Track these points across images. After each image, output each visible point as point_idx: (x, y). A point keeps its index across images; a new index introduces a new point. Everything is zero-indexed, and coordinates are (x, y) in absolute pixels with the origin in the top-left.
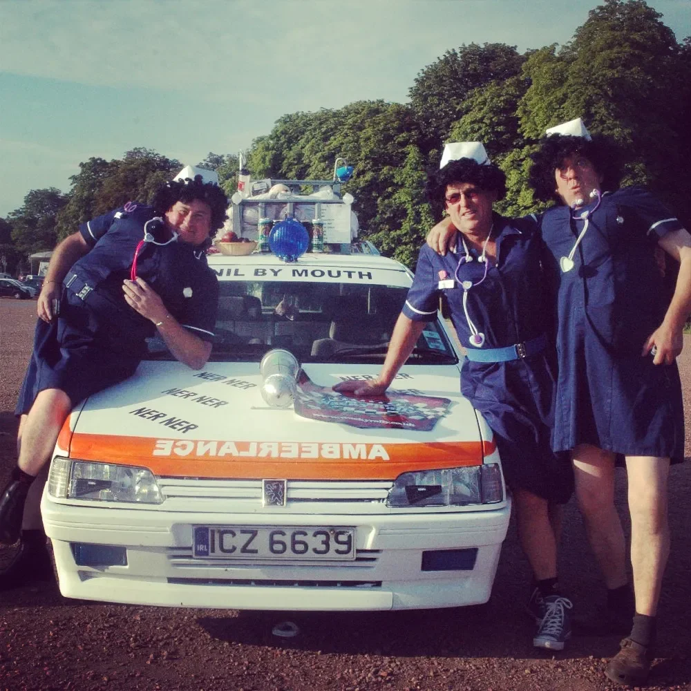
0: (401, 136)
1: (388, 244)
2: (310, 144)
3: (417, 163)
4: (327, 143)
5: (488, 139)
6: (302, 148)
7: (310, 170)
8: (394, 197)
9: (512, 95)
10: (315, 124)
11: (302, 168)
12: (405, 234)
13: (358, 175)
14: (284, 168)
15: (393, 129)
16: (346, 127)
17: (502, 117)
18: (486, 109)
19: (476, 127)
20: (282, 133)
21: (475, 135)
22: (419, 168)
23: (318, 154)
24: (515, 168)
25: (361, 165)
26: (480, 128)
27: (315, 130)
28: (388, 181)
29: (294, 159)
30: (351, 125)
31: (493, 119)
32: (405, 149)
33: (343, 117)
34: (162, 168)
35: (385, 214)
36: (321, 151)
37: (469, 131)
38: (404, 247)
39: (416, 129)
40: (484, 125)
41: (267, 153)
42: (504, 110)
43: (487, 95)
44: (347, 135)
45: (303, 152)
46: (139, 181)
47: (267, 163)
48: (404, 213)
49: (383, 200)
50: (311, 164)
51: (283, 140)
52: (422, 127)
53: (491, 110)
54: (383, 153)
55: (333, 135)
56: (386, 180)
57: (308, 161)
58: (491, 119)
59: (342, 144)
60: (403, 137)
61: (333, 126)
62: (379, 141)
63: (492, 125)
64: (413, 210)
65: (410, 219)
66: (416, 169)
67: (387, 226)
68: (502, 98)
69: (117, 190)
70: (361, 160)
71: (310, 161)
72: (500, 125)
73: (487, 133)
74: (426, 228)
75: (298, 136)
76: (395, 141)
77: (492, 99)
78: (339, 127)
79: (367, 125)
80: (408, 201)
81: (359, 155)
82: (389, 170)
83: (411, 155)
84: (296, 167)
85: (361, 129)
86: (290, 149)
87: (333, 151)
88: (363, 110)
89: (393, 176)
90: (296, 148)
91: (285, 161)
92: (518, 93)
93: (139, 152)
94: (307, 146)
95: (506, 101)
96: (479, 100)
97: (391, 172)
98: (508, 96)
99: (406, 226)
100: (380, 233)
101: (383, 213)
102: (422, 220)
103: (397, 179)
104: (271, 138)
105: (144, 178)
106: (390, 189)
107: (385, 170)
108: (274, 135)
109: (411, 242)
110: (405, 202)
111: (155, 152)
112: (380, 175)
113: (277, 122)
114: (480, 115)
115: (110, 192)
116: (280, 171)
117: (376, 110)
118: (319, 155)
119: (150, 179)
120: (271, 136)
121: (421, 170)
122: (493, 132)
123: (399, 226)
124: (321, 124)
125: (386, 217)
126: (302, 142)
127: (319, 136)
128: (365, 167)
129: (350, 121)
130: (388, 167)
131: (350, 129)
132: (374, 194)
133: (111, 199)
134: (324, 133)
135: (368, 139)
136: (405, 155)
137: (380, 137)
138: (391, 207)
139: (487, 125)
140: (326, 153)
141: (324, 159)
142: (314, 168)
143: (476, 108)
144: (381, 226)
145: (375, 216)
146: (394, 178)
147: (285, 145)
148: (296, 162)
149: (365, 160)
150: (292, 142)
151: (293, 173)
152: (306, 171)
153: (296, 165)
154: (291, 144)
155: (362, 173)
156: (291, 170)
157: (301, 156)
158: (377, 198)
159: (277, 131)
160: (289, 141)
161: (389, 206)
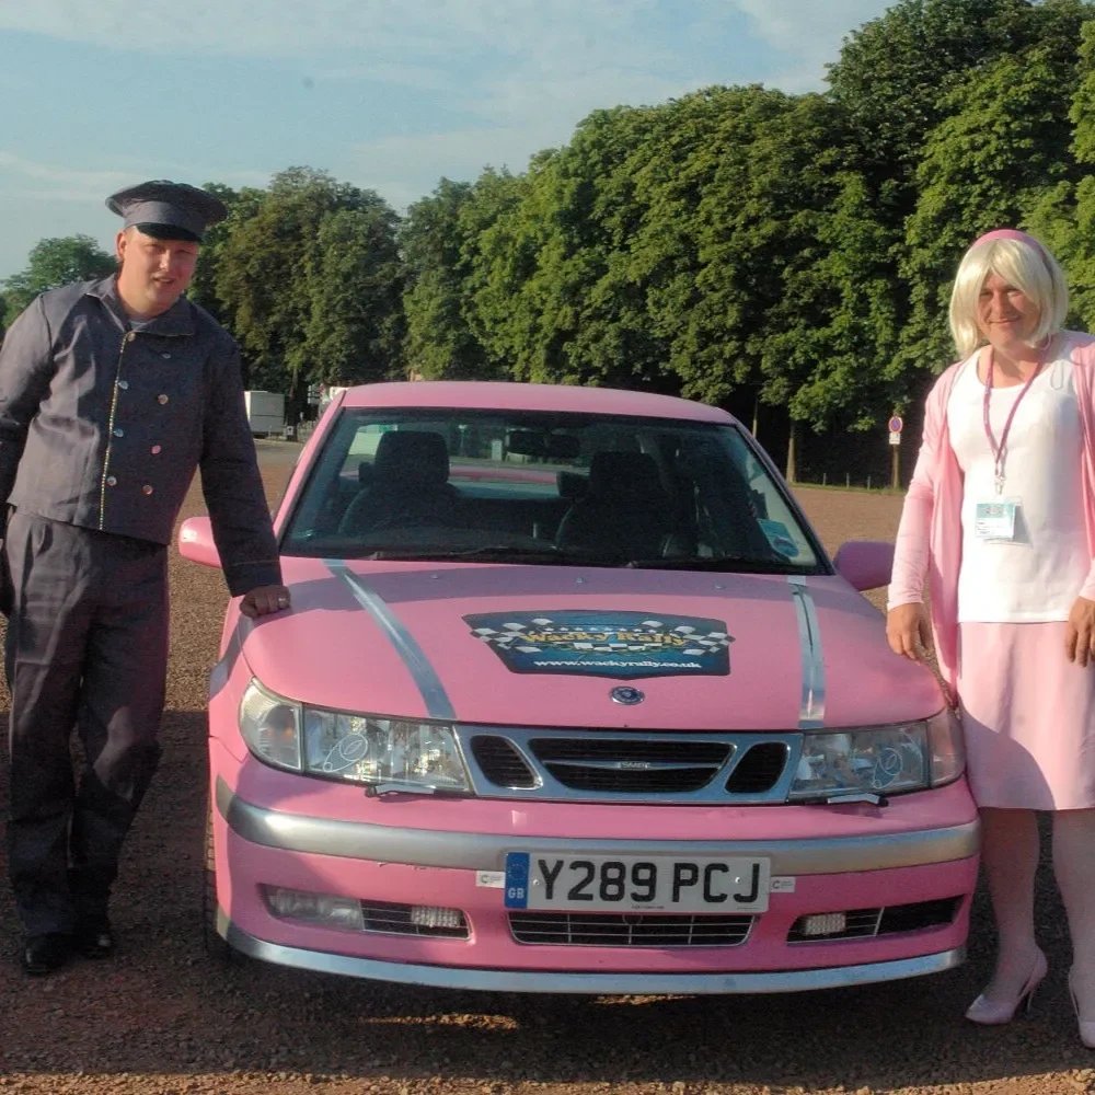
0: (826, 153)
1: (805, 353)
2: (650, 167)
3: (862, 205)
4: (683, 165)
5: (1003, 163)
6: (634, 172)
7: (650, 213)
8: (815, 267)
9: (1042, 80)
11: (632, 211)
12: (840, 335)
13: (746, 227)
14: (598, 212)
15: (809, 141)
16: (720, 135)
17: (1028, 121)
18: (995, 106)
19: (979, 139)
20: (594, 145)
21: (977, 154)
22: (866, 215)
23: (665, 185)
24: (1059, 218)
25: (752, 208)
26: (987, 142)
27: (657, 140)
28: (806, 238)
29: (618, 194)
30: (727, 131)
31: (1012, 126)
32: (836, 179)
33: (710, 118)
34: (352, 206)
35: (799, 297)
36: (670, 180)
37: (965, 147)
38: (839, 358)
39: (852, 141)
40: (995, 137)
41: (565, 182)
42: (1030, 109)
43: (998, 79)
44: (719, 151)
45: (635, 181)
46: (305, 229)
47: (567, 200)
48: (835, 297)
49: (795, 272)
50: (652, 203)
51: (595, 156)
52: (865, 139)
53: (1007, 109)
54: (794, 185)
55: (692, 150)
56: (800, 234)
57: (644, 198)
58: (1007, 125)
59: (713, 168)
60: (830, 156)
61: (693, 134)
62: (785, 163)
63: (1009, 135)
64: (854, 291)
65: (847, 308)
66: (858, 215)
67: (803, 321)
68: (1026, 87)
69: (262, 245)
70: (750, 197)
71: (650, 199)
72: (1024, 138)
73: (1000, 151)
74: (877, 325)
75: (623, 152)
76: (814, 163)
77: (1007, 88)
78: (705, 137)
79: (758, 132)
80: (847, 274)
81: (748, 189)
82: (807, 217)
83: (849, 190)
84: (623, 208)
85: (748, 140)
86: (609, 176)
87: (694, 181)
88: (749, 105)
89: (814, 229)
90: (619, 175)
91: (602, 198)
92: (1053, 77)
93: (298, 175)
94: (644, 171)
95: (1033, 93)
96: (982, 89)
97: (810, 221)
98: (1036, 83)
99: (841, 320)
100: (791, 333)
101: (796, 295)
102: (870, 311)
103: (822, 235)
104: (572, 154)
105: (315, 222)
106: (806, 253)
107: (800, 217)
108: (577, 149)
109: (851, 350)
110: (839, 279)
111: (329, 175)
112: (789, 226)
113: (580, 125)
114: (985, 118)
115: (248, 248)
116: (591, 216)
117: (774, 107)
118: (668, 186)
119: (329, 225)
120: (572, 149)
121: (870, 218)
122: (1013, 150)
123: (826, 321)
124: (667, 129)
125: (801, 302)
126: (632, 161)
127: (667, 152)
128: (760, 210)
129: (727, 124)
130: (805, 212)
131: (726, 139)
132: (776, 261)
133: (252, 261)
134: (674, 147)
135: (765, 159)
136: (836, 190)
137: (788, 157)
138: (810, 285)
139: (999, 138)
140: (682, 182)
141: (677, 194)
142: (656, 210)
143: (976, 105)
144: (790, 319)
145: (779, 301)
146: (816, 231)
147: (598, 168)
148: (621, 199)
149: (759, 197)
150: (612, 163)
151: (617, 219)
152: (640, 215)
153: (621, 204)
154: (610, 167)
155: (753, 221)
156: (611, 215)
157: (629, 187)
158: (783, 267)
159: (584, 141)
160: (607, 160)
161: (807, 283)
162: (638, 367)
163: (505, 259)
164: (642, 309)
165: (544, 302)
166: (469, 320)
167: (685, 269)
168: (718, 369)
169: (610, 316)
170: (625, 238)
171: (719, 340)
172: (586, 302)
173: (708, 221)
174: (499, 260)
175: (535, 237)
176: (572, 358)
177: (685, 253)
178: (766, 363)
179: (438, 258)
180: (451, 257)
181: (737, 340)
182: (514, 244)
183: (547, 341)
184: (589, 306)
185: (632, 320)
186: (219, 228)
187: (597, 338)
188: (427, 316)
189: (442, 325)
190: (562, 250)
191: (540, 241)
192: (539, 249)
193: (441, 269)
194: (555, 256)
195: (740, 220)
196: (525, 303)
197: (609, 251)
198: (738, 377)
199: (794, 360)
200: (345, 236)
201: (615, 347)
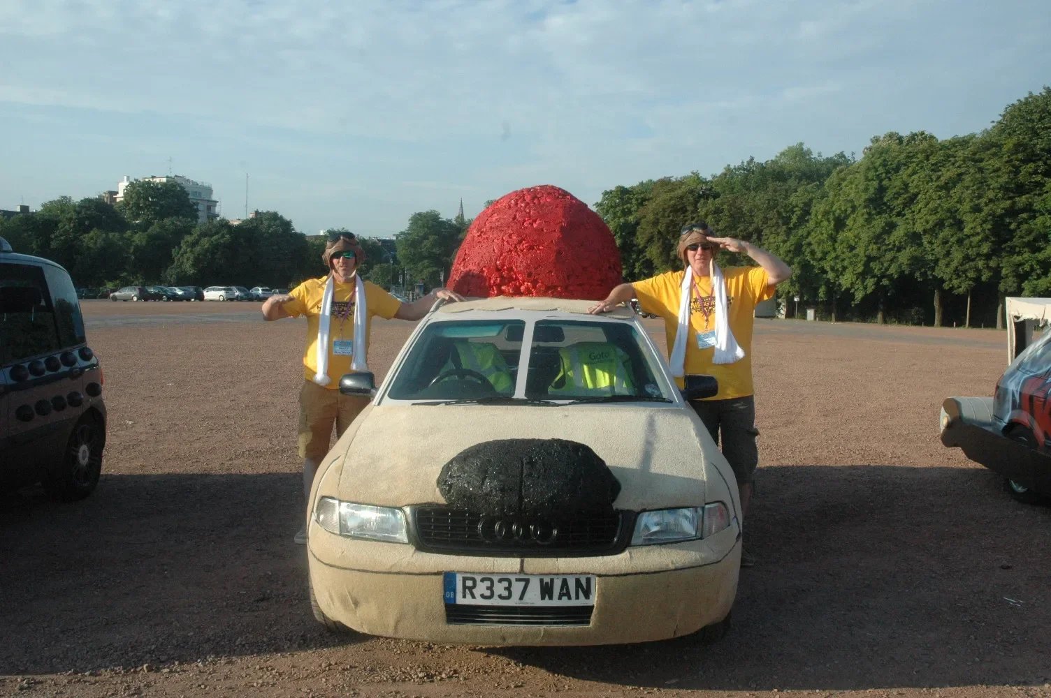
4: (940, 173)
10: (921, 156)
13: (987, 205)
23: (930, 184)
25: (991, 194)
36: (932, 181)
49: (1018, 225)
51: (881, 170)
56: (1020, 209)
61: (942, 158)
62: (1010, 172)
67: (1026, 249)
86: (890, 179)
89: (1031, 204)
94: (915, 177)
106: (1025, 215)
112: (1014, 203)
116: (883, 200)
126: (904, 173)
128: (996, 195)
141: (940, 188)
145: (1011, 240)
146: (1033, 205)
147: (884, 175)
148: (902, 191)
149: (993, 189)
150: (890, 173)
151: (899, 201)
152: (915, 198)
153: (903, 194)
154: (889, 175)
155: (991, 201)
156: (897, 199)
157: (906, 185)
158: (1010, 223)
159: (873, 163)
160: (888, 172)
161: (1030, 232)
162: (917, 274)
163: (829, 221)
164: (920, 245)
165: (856, 243)
166: (806, 254)
167: (951, 225)
168: (971, 274)
169: (896, 249)
170: (903, 210)
171: (973, 260)
172: (887, 242)
173: (960, 201)
174: (825, 223)
175: (846, 210)
176: (876, 270)
177: (950, 218)
178: (1004, 272)
179: (780, 222)
180: (787, 221)
181: (984, 260)
182: (834, 214)
183: (862, 262)
184: (889, 245)
185: (915, 251)
186: (626, 208)
187: (892, 261)
188: (782, 251)
189: (790, 255)
190: (866, 216)
191: (849, 212)
192: (849, 215)
193: (784, 227)
194: (861, 221)
195: (984, 200)
196: (845, 245)
197: (891, 217)
198: (983, 278)
199: (1023, 269)
200: (717, 211)
201: (907, 264)
